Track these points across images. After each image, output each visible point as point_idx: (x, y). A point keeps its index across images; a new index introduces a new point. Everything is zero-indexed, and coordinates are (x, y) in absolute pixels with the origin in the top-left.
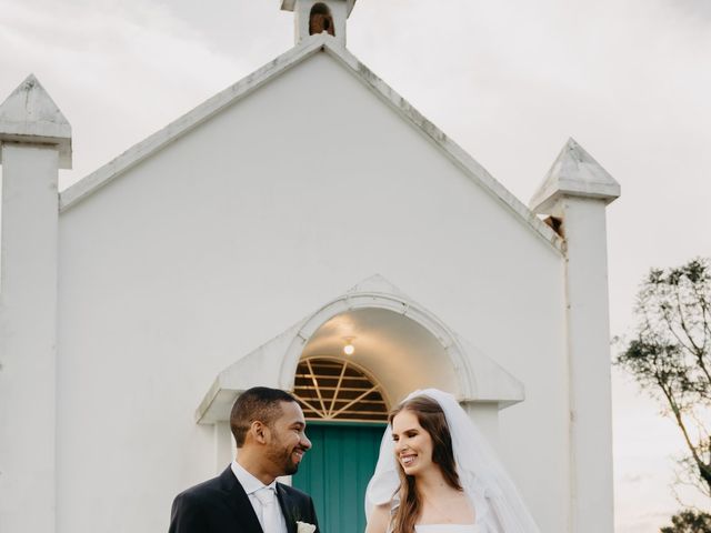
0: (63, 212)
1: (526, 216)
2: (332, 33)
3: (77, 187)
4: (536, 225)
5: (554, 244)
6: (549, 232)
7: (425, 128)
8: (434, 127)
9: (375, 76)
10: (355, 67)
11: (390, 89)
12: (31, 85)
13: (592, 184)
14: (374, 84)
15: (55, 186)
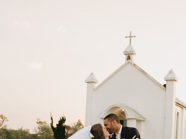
0: (93, 91)
1: (159, 85)
2: (130, 60)
3: (96, 87)
4: (161, 86)
5: (164, 89)
6: (163, 87)
7: (144, 72)
8: (145, 72)
9: (136, 65)
10: (133, 64)
11: (138, 67)
12: (91, 74)
13: (170, 78)
14: (136, 66)
15: (93, 88)
